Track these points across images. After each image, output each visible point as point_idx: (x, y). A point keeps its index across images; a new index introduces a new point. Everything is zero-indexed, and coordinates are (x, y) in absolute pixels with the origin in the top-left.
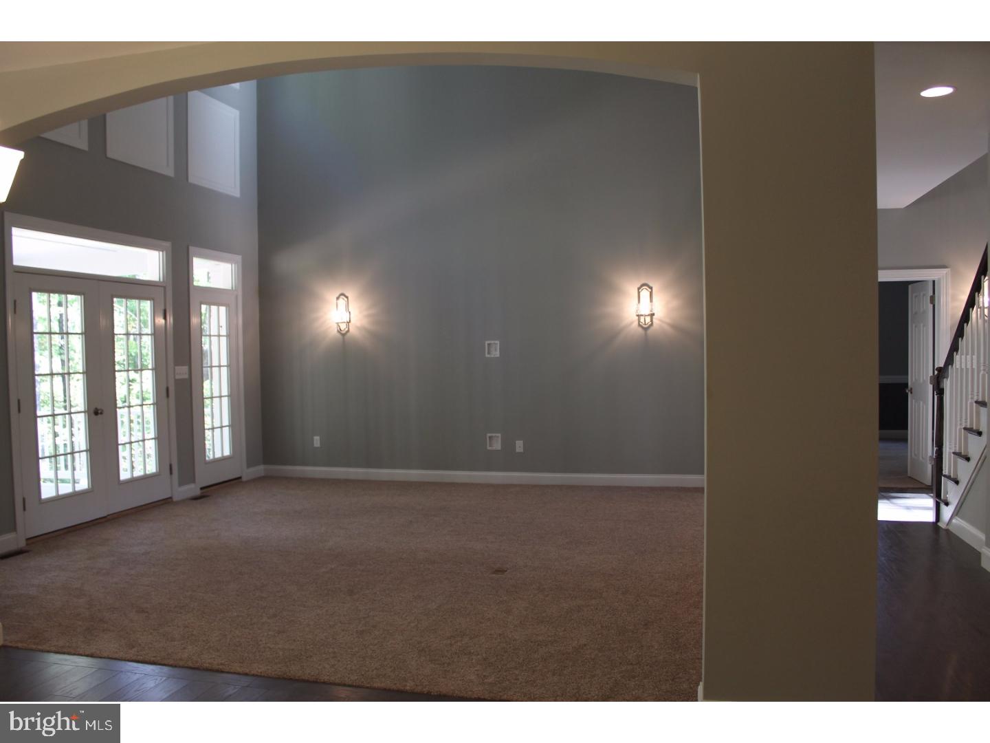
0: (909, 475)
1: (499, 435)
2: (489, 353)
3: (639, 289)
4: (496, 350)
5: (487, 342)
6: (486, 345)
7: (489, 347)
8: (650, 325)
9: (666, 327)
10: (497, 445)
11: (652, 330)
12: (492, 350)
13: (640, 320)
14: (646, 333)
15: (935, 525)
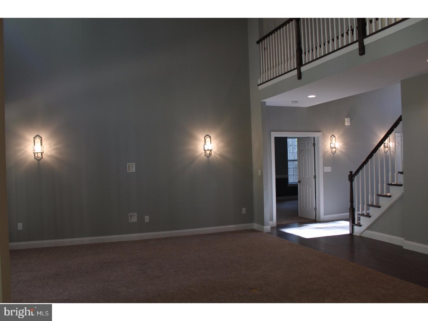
0: (299, 216)
1: (136, 214)
2: (129, 170)
4: (132, 168)
5: (128, 164)
7: (129, 167)
8: (210, 154)
9: (218, 156)
10: (134, 219)
11: (211, 157)
12: (131, 168)
13: (205, 152)
14: (208, 159)
15: (351, 235)
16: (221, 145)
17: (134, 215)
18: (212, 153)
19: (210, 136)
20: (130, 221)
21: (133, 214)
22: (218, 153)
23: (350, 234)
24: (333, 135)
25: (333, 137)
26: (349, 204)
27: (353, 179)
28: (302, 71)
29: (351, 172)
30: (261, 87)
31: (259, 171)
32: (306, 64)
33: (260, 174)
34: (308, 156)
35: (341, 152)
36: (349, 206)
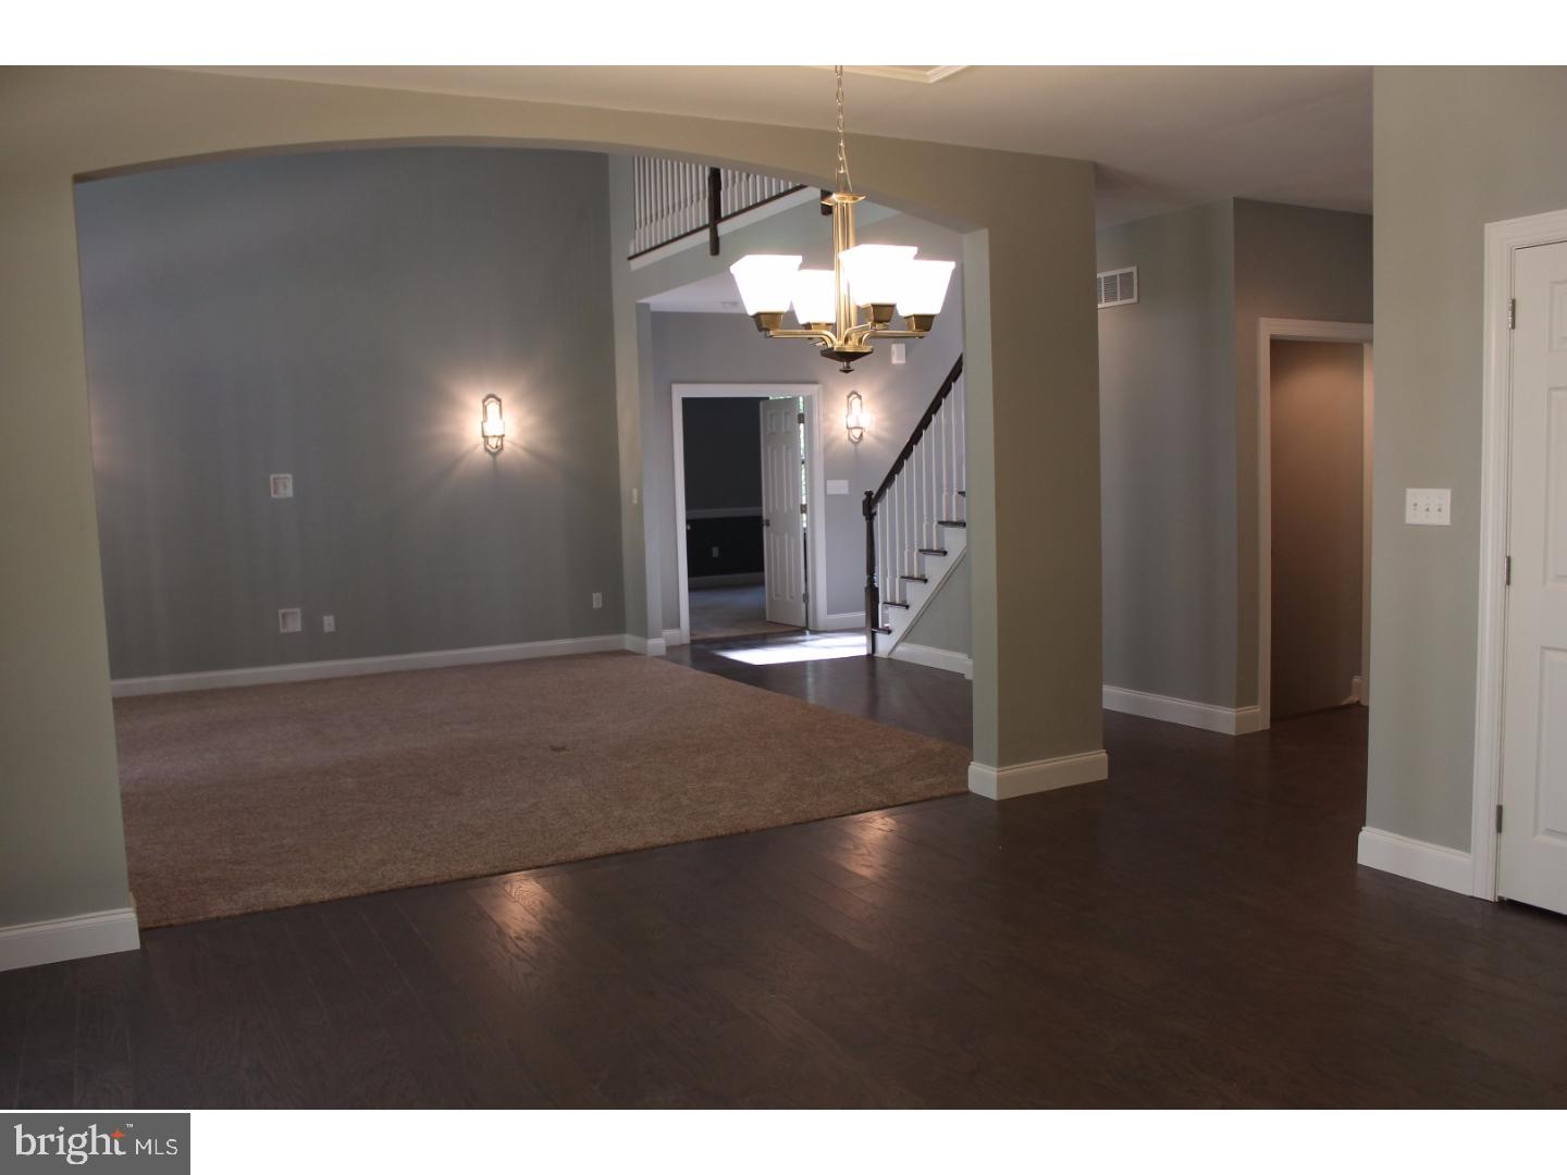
0: (768, 619)
1: (298, 610)
2: (276, 492)
3: (484, 401)
4: (285, 487)
5: (272, 477)
6: (272, 480)
7: (275, 484)
8: (500, 448)
9: (521, 452)
10: (295, 625)
11: (502, 455)
12: (281, 487)
13: (486, 442)
14: (495, 459)
15: (871, 658)
16: (530, 421)
17: (293, 613)
18: (505, 443)
19: (499, 396)
20: (282, 631)
21: (290, 610)
22: (522, 443)
23: (868, 655)
24: (855, 393)
25: (854, 396)
26: (865, 577)
27: (873, 511)
28: (719, 234)
29: (869, 494)
30: (636, 264)
31: (635, 491)
32: (728, 217)
33: (635, 501)
34: (787, 449)
35: (878, 438)
36: (865, 584)
